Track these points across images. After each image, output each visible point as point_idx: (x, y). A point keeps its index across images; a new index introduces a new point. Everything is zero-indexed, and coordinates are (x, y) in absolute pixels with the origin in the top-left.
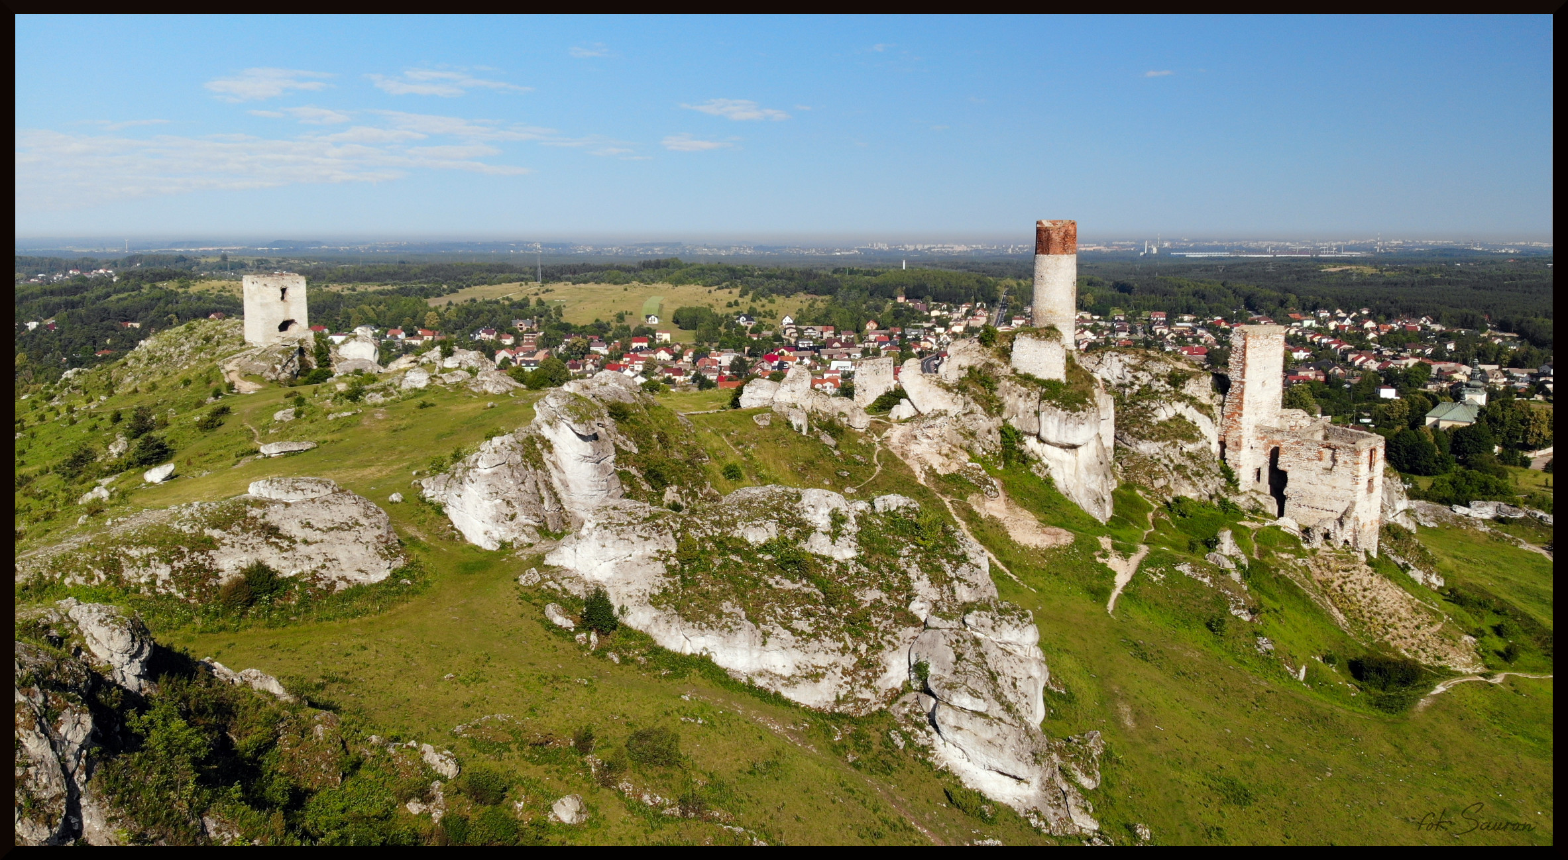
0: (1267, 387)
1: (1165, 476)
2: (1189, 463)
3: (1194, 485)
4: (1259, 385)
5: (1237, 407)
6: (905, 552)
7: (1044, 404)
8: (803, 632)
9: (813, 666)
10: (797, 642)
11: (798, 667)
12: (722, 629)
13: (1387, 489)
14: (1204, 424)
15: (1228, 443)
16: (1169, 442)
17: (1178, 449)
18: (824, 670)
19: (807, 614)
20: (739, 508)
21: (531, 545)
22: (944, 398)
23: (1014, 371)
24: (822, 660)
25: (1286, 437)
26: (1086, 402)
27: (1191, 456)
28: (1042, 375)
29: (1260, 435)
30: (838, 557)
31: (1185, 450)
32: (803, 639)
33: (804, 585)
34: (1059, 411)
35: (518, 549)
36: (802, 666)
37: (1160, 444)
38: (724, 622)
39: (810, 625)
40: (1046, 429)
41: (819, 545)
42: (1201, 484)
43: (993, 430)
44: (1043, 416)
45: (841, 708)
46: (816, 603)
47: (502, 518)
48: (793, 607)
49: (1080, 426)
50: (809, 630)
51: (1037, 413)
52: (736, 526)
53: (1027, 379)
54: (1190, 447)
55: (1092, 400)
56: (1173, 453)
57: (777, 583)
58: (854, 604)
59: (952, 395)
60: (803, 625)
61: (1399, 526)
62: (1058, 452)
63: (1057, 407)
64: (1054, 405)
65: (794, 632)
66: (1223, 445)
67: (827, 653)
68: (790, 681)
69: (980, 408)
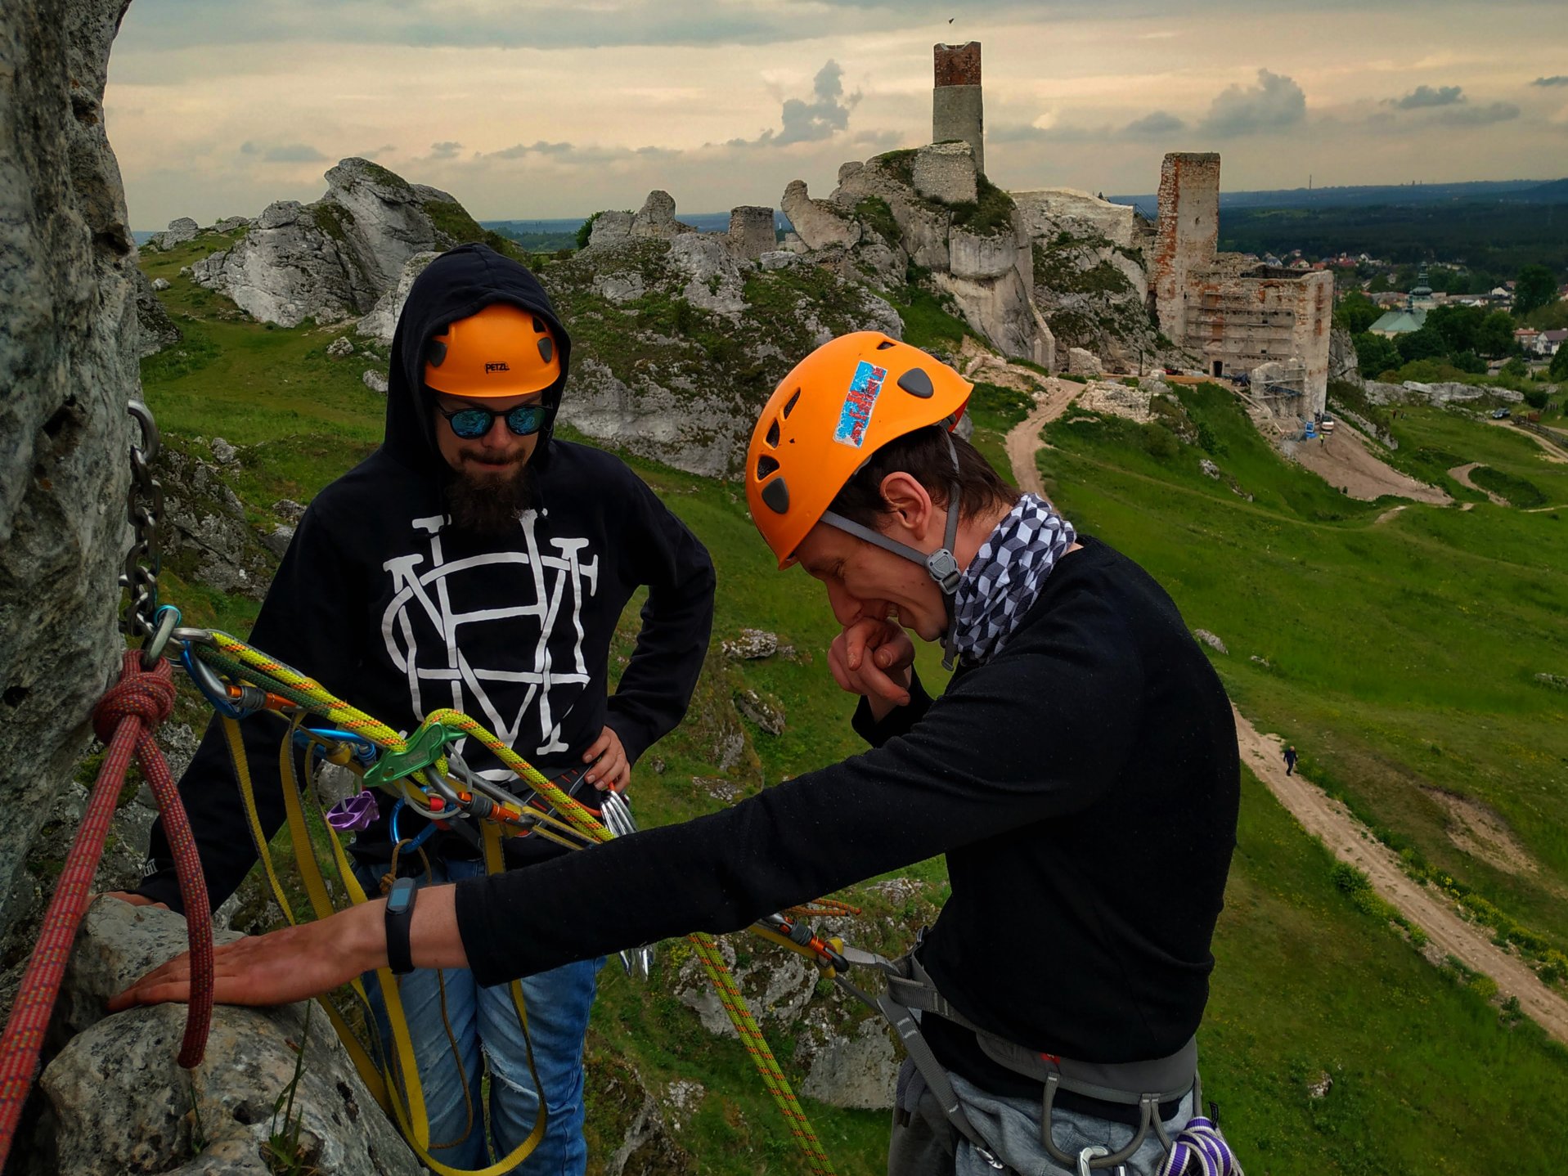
0: (1201, 225)
1: (1091, 331)
2: (1116, 316)
3: (1122, 340)
4: (1192, 223)
5: (1169, 247)
6: (801, 303)
7: (955, 231)
8: (684, 391)
9: (699, 428)
10: (678, 400)
11: (683, 431)
12: (585, 390)
13: (1334, 341)
14: (1132, 271)
15: (1160, 292)
16: (1093, 294)
17: (1104, 300)
18: (712, 433)
19: (687, 371)
20: (595, 261)
21: (338, 321)
22: (838, 227)
23: (919, 193)
24: (710, 422)
25: (1224, 280)
26: (1002, 224)
27: (1117, 308)
28: (950, 197)
29: (1194, 281)
30: (720, 309)
31: (1112, 302)
32: (685, 398)
33: (681, 340)
34: (972, 236)
35: (322, 325)
36: (687, 429)
37: (1085, 296)
38: (587, 381)
39: (692, 382)
40: (958, 259)
41: (698, 296)
42: (1130, 339)
43: (897, 263)
44: (953, 245)
45: (736, 476)
46: (698, 357)
47: (298, 288)
48: (671, 364)
49: (997, 252)
50: (692, 388)
51: (946, 243)
52: (592, 282)
53: (935, 202)
54: (1116, 299)
55: (1008, 223)
56: (1099, 304)
57: (648, 339)
58: (745, 363)
59: (846, 223)
60: (683, 382)
61: (1348, 384)
62: (970, 289)
63: (970, 232)
64: (966, 230)
65: (673, 390)
66: (1152, 294)
67: (715, 413)
68: (671, 448)
69: (881, 237)
